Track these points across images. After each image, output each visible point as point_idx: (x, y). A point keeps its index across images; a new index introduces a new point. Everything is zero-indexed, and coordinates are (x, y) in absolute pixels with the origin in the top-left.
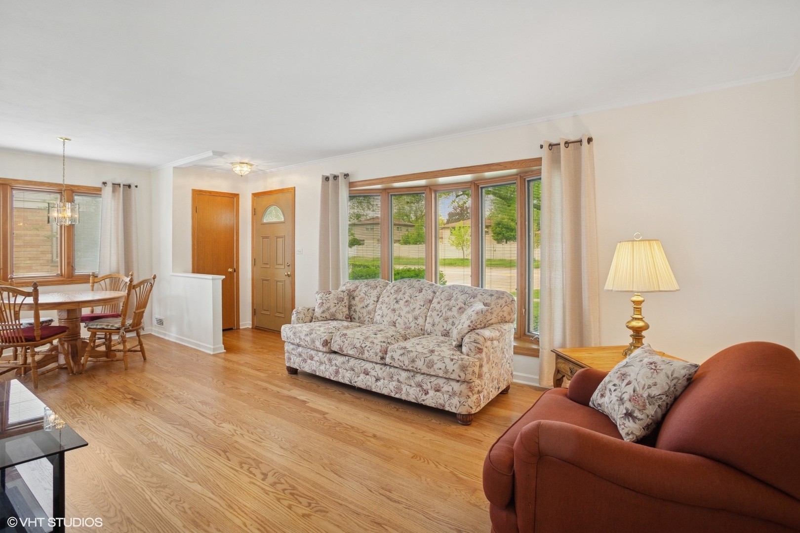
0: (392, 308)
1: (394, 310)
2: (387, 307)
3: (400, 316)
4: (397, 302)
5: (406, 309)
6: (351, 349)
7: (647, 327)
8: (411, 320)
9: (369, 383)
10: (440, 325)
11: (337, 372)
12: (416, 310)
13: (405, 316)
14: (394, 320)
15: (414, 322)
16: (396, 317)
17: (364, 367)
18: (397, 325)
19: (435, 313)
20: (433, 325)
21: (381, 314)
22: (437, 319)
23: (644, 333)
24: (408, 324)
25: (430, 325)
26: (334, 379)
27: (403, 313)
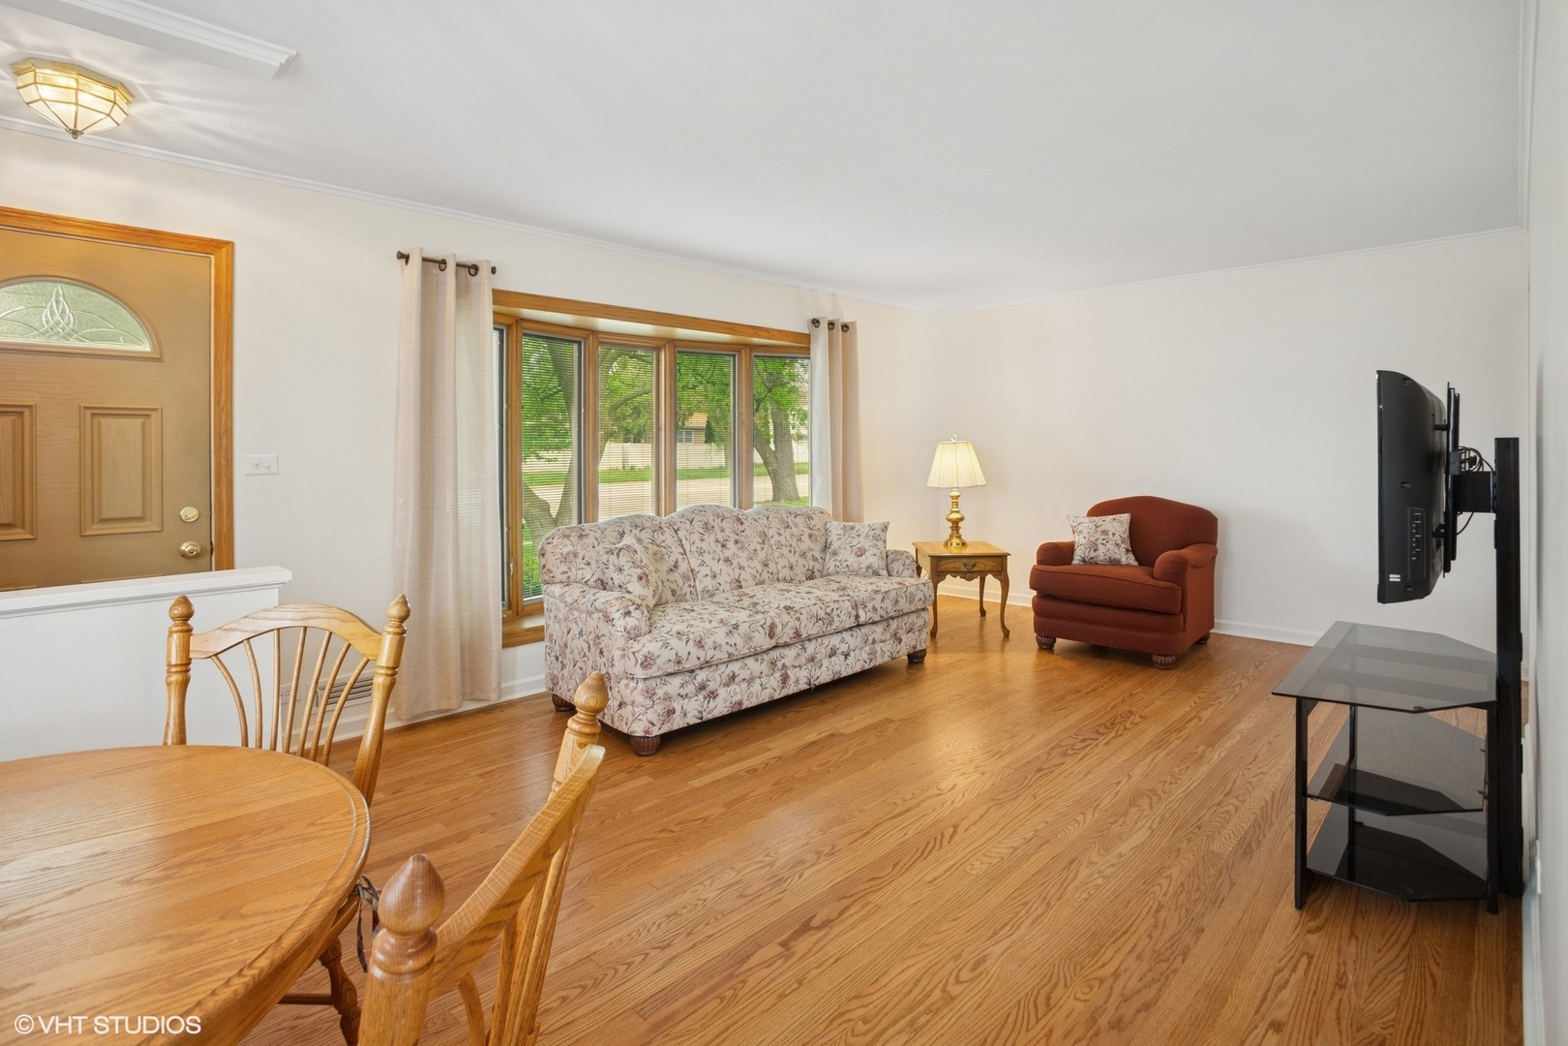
0: (722, 557)
1: (727, 560)
2: (713, 559)
3: (741, 568)
4: (723, 546)
5: (744, 555)
6: (814, 624)
7: (962, 519)
8: (760, 569)
9: (837, 668)
10: (800, 564)
11: (785, 679)
12: (759, 551)
13: (749, 566)
14: (737, 577)
15: (765, 571)
16: (737, 571)
17: (830, 646)
18: (743, 583)
19: (785, 550)
20: (792, 568)
21: (709, 573)
22: (793, 559)
23: (960, 524)
24: (758, 577)
25: (787, 569)
26: (781, 696)
27: (744, 563)
